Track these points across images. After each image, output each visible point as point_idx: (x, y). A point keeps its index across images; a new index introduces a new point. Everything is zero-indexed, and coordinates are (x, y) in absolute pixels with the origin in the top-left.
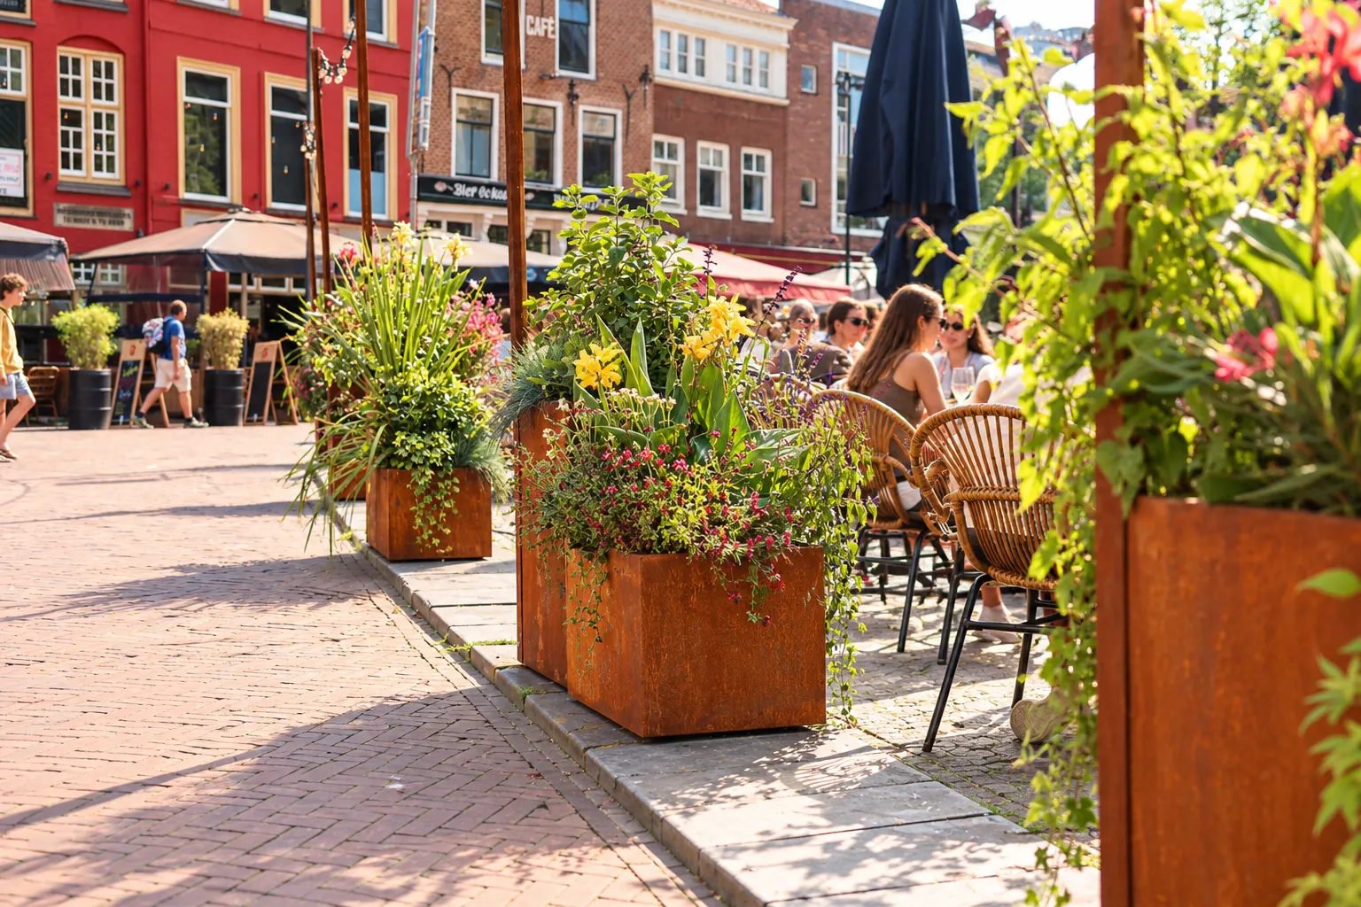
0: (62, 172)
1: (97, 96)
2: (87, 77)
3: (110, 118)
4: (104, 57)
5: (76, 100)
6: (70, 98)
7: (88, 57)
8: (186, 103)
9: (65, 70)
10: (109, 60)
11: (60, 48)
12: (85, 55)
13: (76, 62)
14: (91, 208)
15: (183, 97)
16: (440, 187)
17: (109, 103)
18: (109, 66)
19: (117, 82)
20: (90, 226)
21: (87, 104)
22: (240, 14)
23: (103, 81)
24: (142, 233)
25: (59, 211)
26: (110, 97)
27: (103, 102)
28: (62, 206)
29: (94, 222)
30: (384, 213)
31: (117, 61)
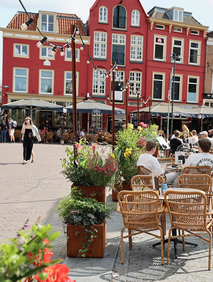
0: (130, 95)
1: (137, 80)
2: (135, 77)
3: (139, 84)
4: (138, 72)
5: (133, 81)
6: (132, 81)
7: (135, 73)
8: (154, 81)
9: (131, 76)
10: (140, 73)
11: (130, 71)
12: (135, 72)
13: (133, 74)
14: (135, 102)
15: (154, 79)
16: (209, 95)
17: (139, 81)
18: (140, 74)
19: (141, 77)
20: (134, 106)
21: (135, 82)
22: (166, 62)
23: (138, 77)
24: (144, 107)
25: (129, 103)
26: (139, 80)
27: (138, 81)
28: (129, 102)
29: (135, 105)
30: (195, 101)
31: (141, 73)
